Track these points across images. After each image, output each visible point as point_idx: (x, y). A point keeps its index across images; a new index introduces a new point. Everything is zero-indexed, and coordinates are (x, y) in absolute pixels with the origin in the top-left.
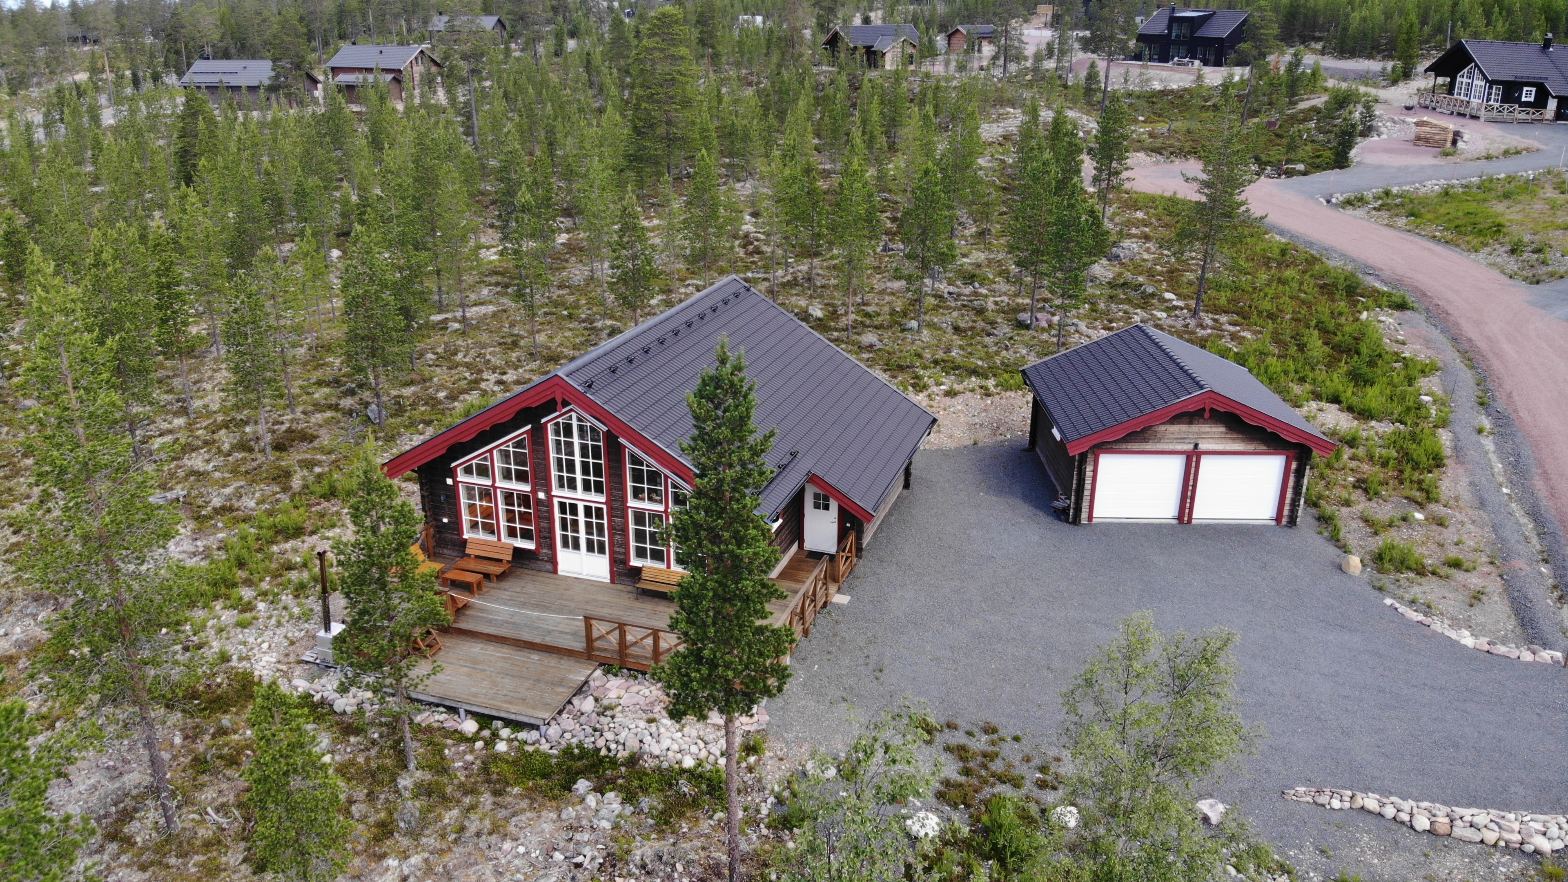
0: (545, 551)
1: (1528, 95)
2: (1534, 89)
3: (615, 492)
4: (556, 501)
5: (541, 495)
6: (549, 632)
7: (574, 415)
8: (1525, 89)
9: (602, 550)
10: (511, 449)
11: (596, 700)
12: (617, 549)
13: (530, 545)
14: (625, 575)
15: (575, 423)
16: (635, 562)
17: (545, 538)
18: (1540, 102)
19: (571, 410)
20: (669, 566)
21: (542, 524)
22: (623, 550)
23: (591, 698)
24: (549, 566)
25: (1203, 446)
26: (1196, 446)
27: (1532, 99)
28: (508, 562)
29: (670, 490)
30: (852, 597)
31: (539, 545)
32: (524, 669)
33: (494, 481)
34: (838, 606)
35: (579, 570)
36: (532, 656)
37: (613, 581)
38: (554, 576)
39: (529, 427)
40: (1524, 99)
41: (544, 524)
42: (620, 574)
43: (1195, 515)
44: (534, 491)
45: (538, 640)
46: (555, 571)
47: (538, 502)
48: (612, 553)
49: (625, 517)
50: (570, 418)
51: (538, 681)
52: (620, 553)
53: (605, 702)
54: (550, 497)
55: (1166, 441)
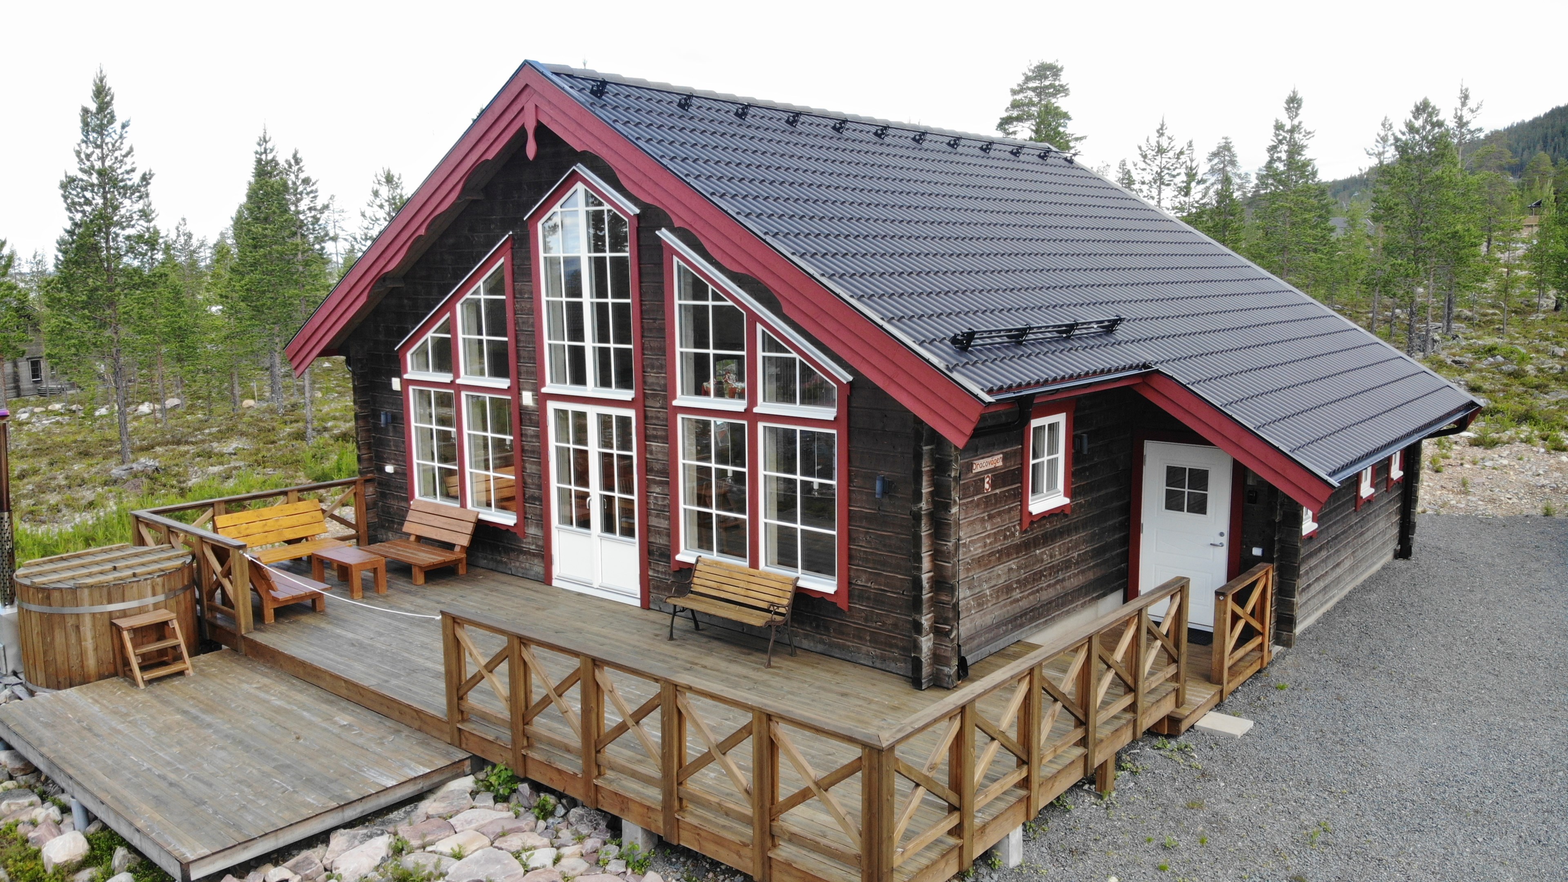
0: (531, 532)
3: (651, 374)
4: (552, 406)
5: (527, 398)
7: (581, 189)
9: (628, 531)
10: (482, 297)
12: (654, 521)
13: (508, 519)
14: (667, 586)
17: (532, 500)
19: (576, 176)
20: (754, 564)
22: (665, 524)
24: (538, 568)
28: (463, 548)
30: (1258, 723)
31: (523, 518)
33: (458, 373)
34: (1215, 740)
35: (586, 578)
36: (340, 717)
37: (646, 604)
38: (545, 588)
39: (508, 235)
41: (531, 469)
42: (658, 585)
44: (516, 391)
46: (547, 579)
47: (523, 414)
48: (647, 530)
49: (671, 436)
50: (575, 198)
52: (660, 533)
54: (541, 398)
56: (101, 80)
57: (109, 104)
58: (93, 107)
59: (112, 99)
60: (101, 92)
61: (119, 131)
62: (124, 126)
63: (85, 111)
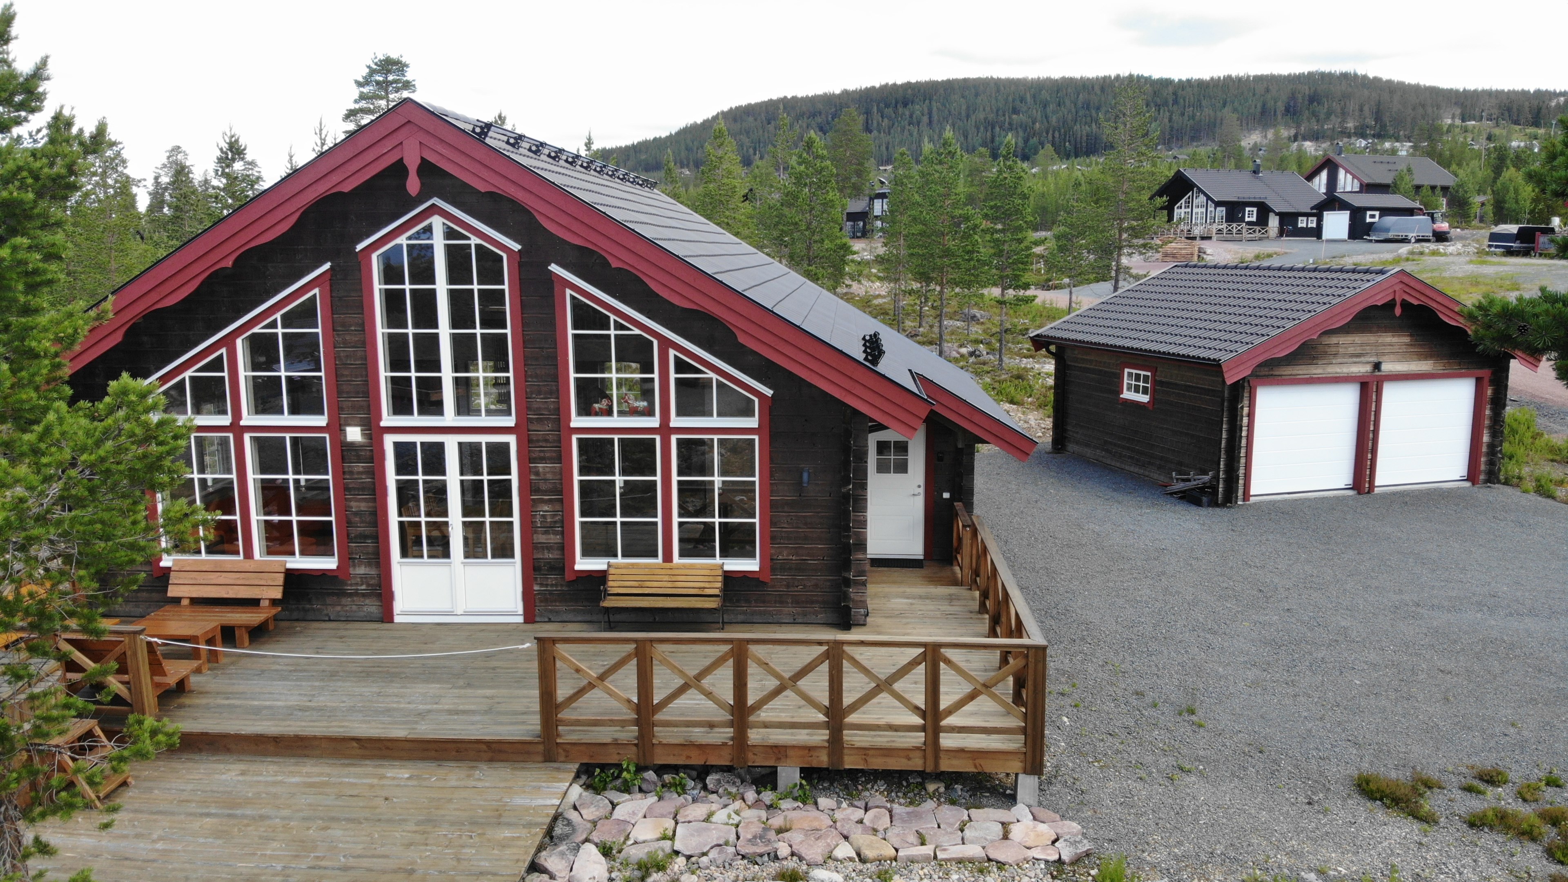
0: (361, 570)
1: (1251, 214)
2: (1255, 209)
3: (538, 401)
4: (389, 441)
5: (354, 434)
6: (422, 715)
7: (437, 223)
8: (1247, 209)
9: (503, 551)
10: (280, 331)
11: (606, 851)
12: (541, 538)
13: (325, 563)
14: (562, 598)
15: (439, 244)
16: (583, 564)
17: (363, 537)
18: (1262, 221)
19: (433, 210)
20: (668, 559)
21: (355, 506)
22: (554, 539)
23: (590, 852)
24: (372, 607)
25: (1388, 367)
26: (1377, 366)
27: (1254, 219)
28: (274, 602)
29: (673, 376)
31: (346, 560)
32: (380, 802)
33: (237, 415)
35: (445, 606)
36: (390, 773)
37: (529, 616)
38: (385, 625)
39: (327, 266)
40: (1247, 219)
41: (359, 505)
42: (547, 598)
43: (1377, 482)
44: (336, 427)
45: (399, 732)
46: (387, 615)
47: (346, 450)
48: (532, 548)
49: (562, 457)
50: (429, 230)
51: (431, 821)
52: (548, 547)
53: (635, 853)
54: (375, 432)
55: (1339, 360)
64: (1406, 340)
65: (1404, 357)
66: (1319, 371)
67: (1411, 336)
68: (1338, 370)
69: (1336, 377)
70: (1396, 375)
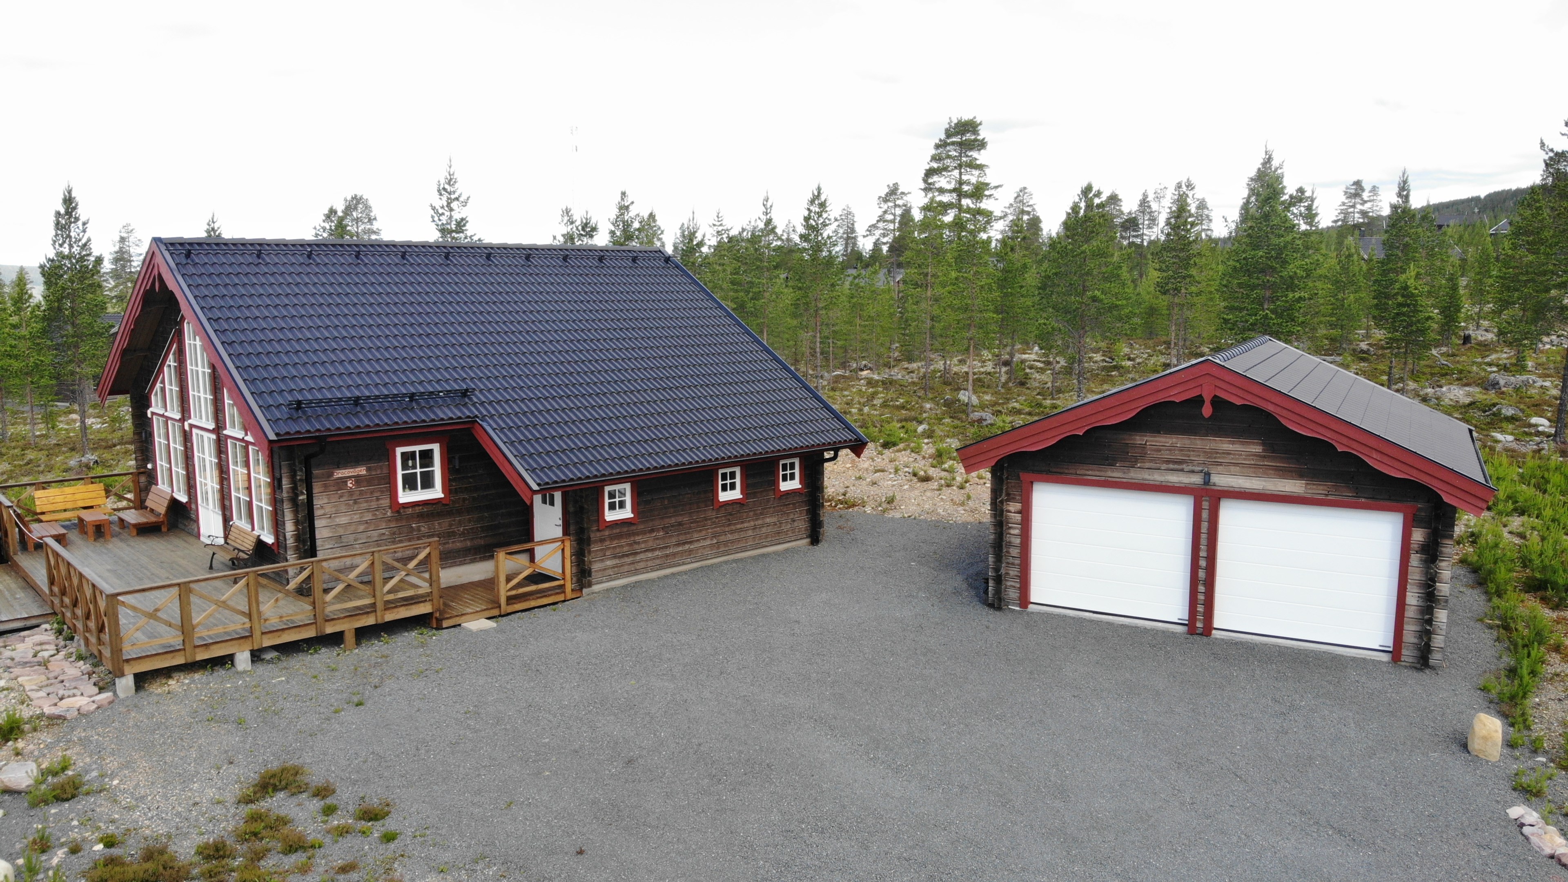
0: (193, 506)
3: (220, 415)
4: (194, 433)
5: (187, 426)
10: (173, 364)
13: (183, 498)
22: (228, 503)
26: (1207, 477)
31: (189, 497)
33: (166, 409)
39: (175, 329)
43: (1215, 623)
44: (183, 420)
48: (223, 507)
54: (191, 428)
55: (1147, 465)
56: (70, 192)
57: (75, 208)
58: (62, 211)
59: (77, 205)
60: (69, 201)
61: (81, 227)
62: (84, 224)
63: (58, 214)
64: (1257, 449)
65: (1256, 469)
66: (1115, 474)
67: (1263, 444)
68: (1147, 476)
69: (1142, 484)
70: (1240, 493)
